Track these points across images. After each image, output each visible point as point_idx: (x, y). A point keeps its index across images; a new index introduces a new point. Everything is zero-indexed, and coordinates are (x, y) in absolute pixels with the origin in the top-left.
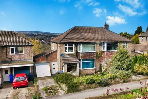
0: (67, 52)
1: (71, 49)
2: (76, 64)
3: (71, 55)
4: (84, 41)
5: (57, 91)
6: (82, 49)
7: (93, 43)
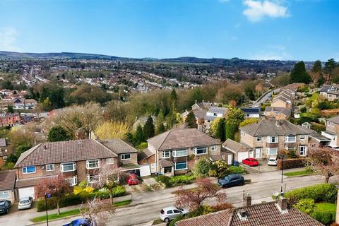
0: (165, 158)
1: (167, 154)
2: (171, 167)
3: (168, 160)
4: (177, 147)
5: (159, 187)
6: (176, 154)
7: (185, 149)
